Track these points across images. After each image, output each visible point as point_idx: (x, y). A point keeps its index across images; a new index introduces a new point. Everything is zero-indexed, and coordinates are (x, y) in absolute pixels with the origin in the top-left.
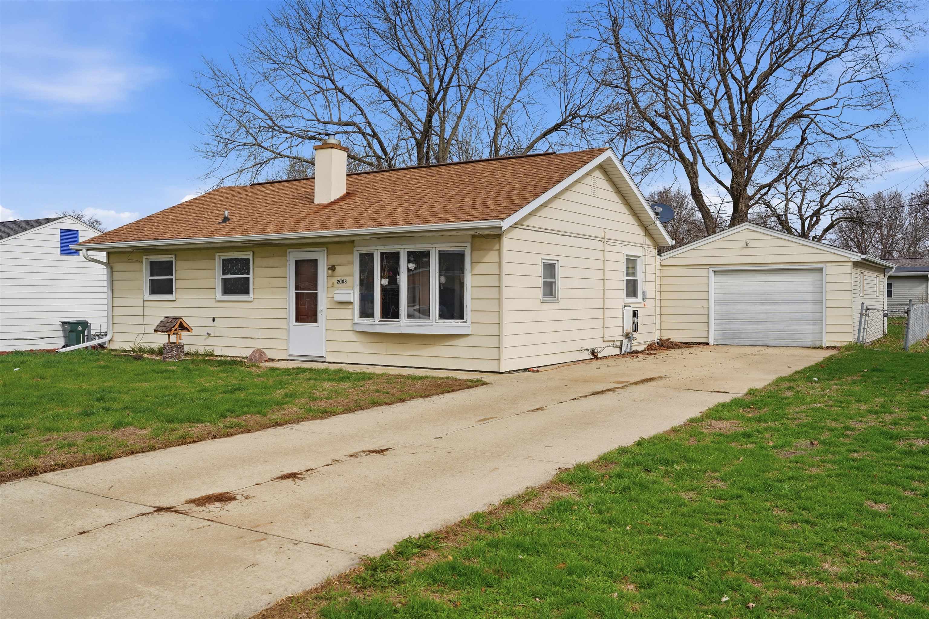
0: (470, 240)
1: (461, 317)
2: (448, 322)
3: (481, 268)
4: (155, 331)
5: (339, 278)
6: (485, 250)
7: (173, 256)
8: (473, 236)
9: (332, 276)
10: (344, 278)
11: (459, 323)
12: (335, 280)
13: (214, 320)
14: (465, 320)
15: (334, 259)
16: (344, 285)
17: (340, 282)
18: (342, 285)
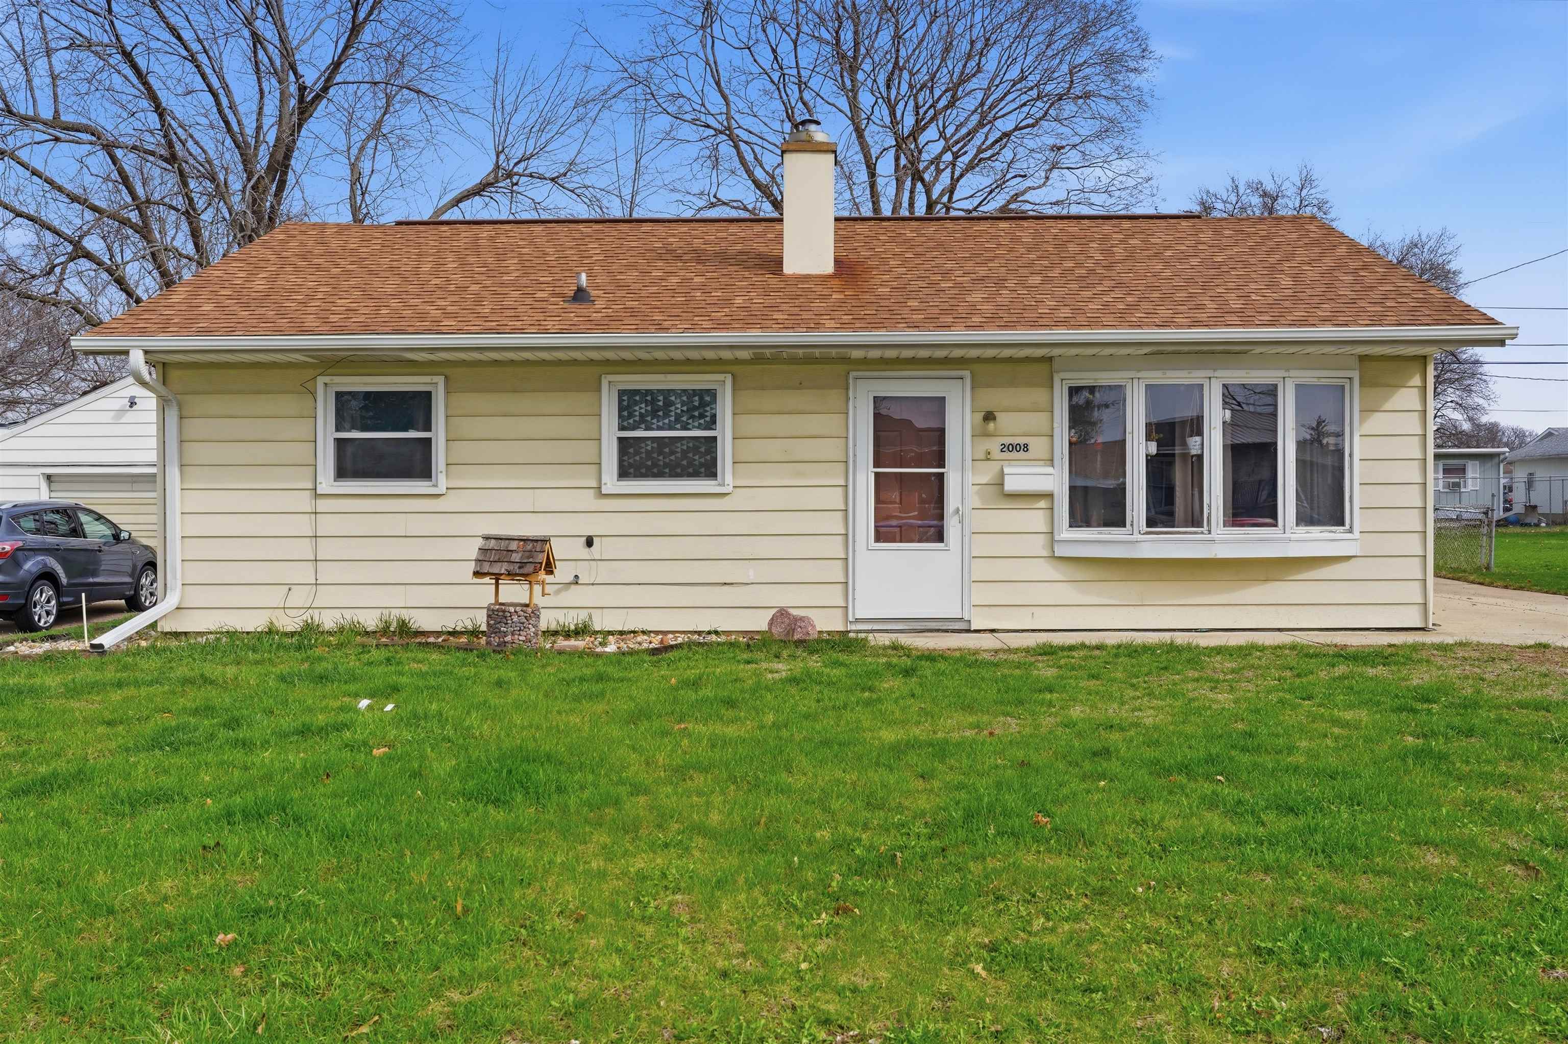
0: (1357, 366)
1: (1339, 521)
2: (1316, 532)
3: (1378, 423)
4: (477, 574)
5: (1007, 440)
6: (1388, 386)
7: (440, 380)
8: (1363, 358)
9: (986, 435)
10: (1021, 440)
11: (1338, 532)
12: (994, 445)
13: (589, 542)
14: (1347, 526)
15: (993, 398)
16: (1022, 454)
17: (1006, 448)
18: (1014, 455)
